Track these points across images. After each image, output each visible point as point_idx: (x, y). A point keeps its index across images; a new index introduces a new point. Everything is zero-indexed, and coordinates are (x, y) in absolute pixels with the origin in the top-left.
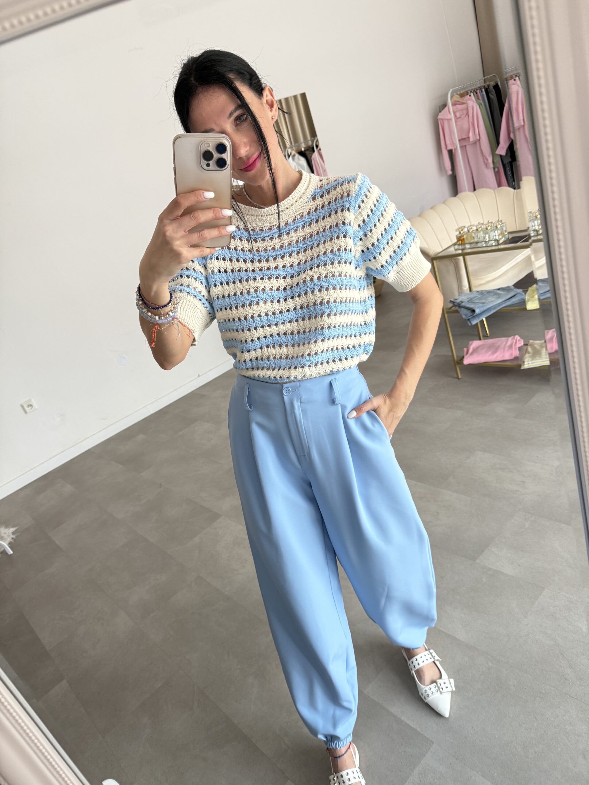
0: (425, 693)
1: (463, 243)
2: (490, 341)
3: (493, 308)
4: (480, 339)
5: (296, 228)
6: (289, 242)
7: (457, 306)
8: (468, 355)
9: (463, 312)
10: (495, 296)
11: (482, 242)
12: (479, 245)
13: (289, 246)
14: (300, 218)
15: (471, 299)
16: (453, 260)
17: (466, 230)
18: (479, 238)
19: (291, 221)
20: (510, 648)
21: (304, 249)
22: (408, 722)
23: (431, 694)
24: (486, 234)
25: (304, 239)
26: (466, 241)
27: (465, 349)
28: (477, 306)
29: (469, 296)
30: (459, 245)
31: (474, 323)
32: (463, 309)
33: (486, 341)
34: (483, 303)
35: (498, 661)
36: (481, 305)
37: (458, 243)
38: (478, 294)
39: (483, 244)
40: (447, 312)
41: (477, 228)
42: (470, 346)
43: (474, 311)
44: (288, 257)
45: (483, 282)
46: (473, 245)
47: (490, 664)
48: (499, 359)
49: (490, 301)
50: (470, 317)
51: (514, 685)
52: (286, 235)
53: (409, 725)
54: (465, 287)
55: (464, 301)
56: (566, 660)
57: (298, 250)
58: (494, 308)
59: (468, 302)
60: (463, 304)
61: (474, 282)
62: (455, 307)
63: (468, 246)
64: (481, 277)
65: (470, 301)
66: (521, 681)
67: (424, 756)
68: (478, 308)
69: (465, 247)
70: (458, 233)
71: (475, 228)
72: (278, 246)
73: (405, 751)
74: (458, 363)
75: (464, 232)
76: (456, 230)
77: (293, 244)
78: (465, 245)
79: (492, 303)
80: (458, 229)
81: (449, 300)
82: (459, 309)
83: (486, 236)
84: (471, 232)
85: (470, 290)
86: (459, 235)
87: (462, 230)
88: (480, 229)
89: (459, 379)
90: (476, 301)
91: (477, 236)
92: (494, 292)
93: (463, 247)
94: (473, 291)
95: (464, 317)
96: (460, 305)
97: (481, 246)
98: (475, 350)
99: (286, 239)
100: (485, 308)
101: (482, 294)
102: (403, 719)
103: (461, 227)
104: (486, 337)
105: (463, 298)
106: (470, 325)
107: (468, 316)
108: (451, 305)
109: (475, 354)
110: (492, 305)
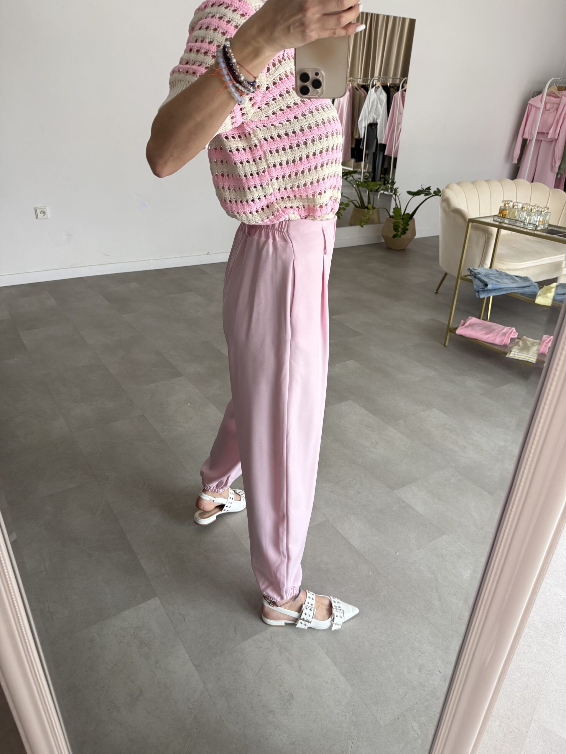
1: (503, 216)
2: (488, 323)
3: (504, 289)
4: (479, 318)
7: (473, 275)
8: (463, 327)
9: (476, 282)
10: (511, 280)
11: (522, 222)
15: (489, 274)
16: (486, 232)
17: (511, 205)
18: (521, 218)
24: (528, 215)
26: (507, 216)
27: (462, 321)
28: (491, 281)
30: (499, 217)
31: (482, 296)
33: (485, 322)
34: (498, 282)
36: (495, 282)
38: (497, 273)
39: (521, 225)
40: (462, 279)
41: (523, 206)
42: (468, 320)
43: (486, 285)
46: (512, 222)
48: (490, 340)
49: (505, 282)
50: (481, 290)
59: (485, 275)
60: (479, 276)
63: (506, 221)
68: (492, 284)
71: (520, 206)
74: (451, 331)
75: (509, 207)
81: (468, 268)
82: (473, 279)
83: (527, 219)
84: (516, 208)
85: (491, 267)
86: (502, 208)
89: (445, 346)
90: (491, 278)
91: (520, 214)
93: (502, 220)
94: (493, 269)
95: (475, 287)
96: (476, 276)
98: (471, 325)
100: (497, 287)
101: (501, 275)
105: (481, 271)
106: (477, 297)
107: (479, 288)
109: (470, 328)
110: (505, 287)
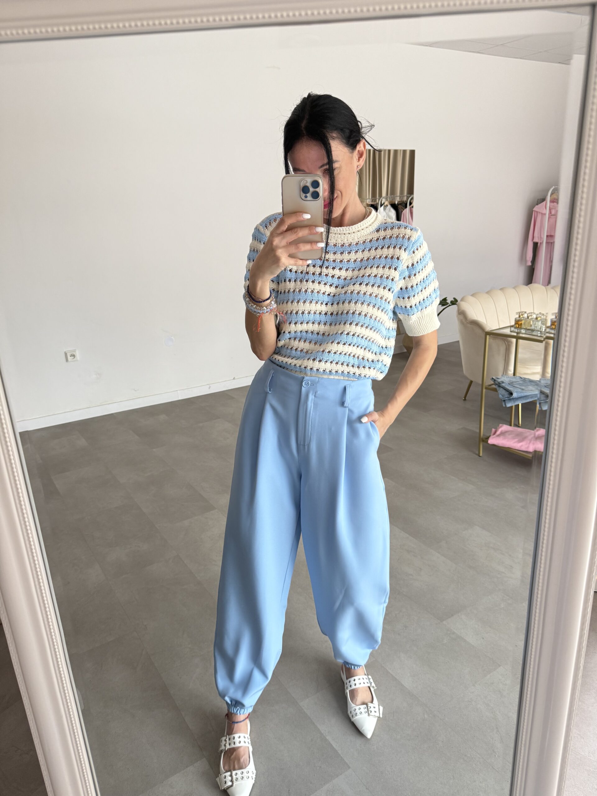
0: (354, 712)
1: (520, 327)
2: (520, 430)
3: (530, 396)
4: (511, 425)
5: (357, 250)
6: (349, 259)
7: (497, 384)
8: (495, 436)
9: (501, 392)
10: (537, 387)
11: (539, 331)
12: (534, 333)
13: (348, 262)
14: (362, 243)
15: (512, 382)
16: (506, 342)
17: (526, 316)
18: (536, 327)
19: (354, 244)
20: (449, 708)
21: (359, 268)
22: (333, 743)
23: (359, 714)
24: (543, 324)
25: (362, 260)
26: (523, 326)
27: (493, 430)
28: (516, 390)
29: (512, 380)
30: (516, 328)
31: (509, 405)
32: (501, 389)
33: (516, 428)
34: (523, 389)
35: (434, 716)
36: (520, 390)
37: (515, 326)
38: (521, 380)
39: (538, 334)
40: (486, 388)
41: (537, 316)
42: (499, 428)
43: (511, 394)
44: (344, 271)
45: (529, 371)
46: (528, 332)
47: (426, 716)
48: (523, 449)
49: (530, 389)
50: (506, 399)
51: (442, 742)
52: (348, 253)
53: (331, 745)
54: (511, 372)
55: (505, 382)
56: (499, 734)
57: (354, 268)
58: (532, 398)
59: (509, 384)
60: (503, 385)
61: (520, 370)
62: (495, 385)
63: (523, 331)
64: (528, 367)
65: (511, 384)
66: (450, 740)
67: (338, 776)
68: (516, 392)
69: (521, 331)
70: (517, 316)
71: (534, 316)
72: (339, 260)
73: (321, 767)
74: (483, 441)
75: (523, 317)
76: (517, 313)
77: (351, 262)
78: (521, 330)
79: (531, 391)
80: (519, 312)
81: (492, 377)
82: (498, 389)
83: (543, 327)
84: (530, 319)
85: (514, 374)
86: (517, 319)
87: (522, 315)
88: (540, 318)
89: (479, 456)
90: (516, 386)
91: (535, 324)
92: (536, 382)
93: (518, 331)
94: (516, 376)
95: (500, 396)
96: (500, 385)
97: (536, 335)
98: (502, 434)
99: (346, 257)
100: (523, 395)
101: (524, 381)
102: (328, 739)
103: (523, 312)
104: (517, 425)
105: (505, 380)
106: (504, 406)
107: (504, 397)
108: (493, 383)
109: (502, 437)
110: (530, 394)
